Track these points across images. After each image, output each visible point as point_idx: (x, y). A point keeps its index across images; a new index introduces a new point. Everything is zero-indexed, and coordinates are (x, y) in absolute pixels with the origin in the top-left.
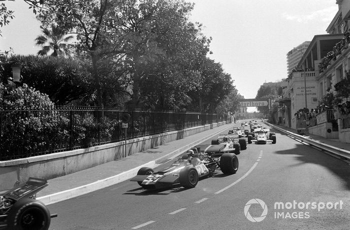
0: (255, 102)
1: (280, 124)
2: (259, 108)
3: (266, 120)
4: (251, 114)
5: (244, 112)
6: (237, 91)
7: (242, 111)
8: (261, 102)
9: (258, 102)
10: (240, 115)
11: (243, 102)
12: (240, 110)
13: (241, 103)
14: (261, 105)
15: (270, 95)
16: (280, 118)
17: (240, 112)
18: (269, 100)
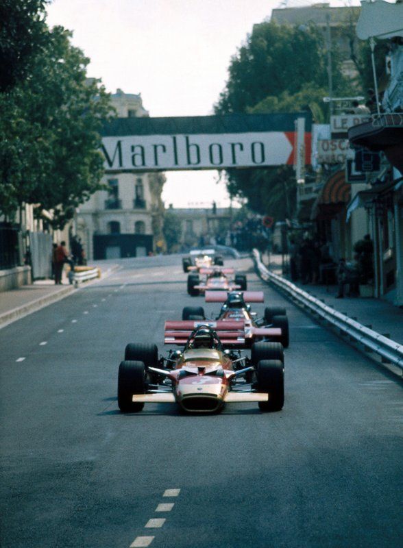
0: (203, 140)
1: (364, 290)
2: (240, 180)
3: (278, 259)
4: (192, 216)
5: (139, 203)
6: (77, 58)
7: (127, 194)
8: (247, 138)
9: (226, 139)
10: (115, 226)
11: (128, 141)
12: (114, 190)
13: (109, 143)
14: (244, 160)
15: (308, 90)
16: (366, 248)
17: (114, 205)
18: (301, 123)
